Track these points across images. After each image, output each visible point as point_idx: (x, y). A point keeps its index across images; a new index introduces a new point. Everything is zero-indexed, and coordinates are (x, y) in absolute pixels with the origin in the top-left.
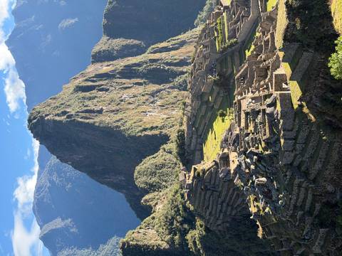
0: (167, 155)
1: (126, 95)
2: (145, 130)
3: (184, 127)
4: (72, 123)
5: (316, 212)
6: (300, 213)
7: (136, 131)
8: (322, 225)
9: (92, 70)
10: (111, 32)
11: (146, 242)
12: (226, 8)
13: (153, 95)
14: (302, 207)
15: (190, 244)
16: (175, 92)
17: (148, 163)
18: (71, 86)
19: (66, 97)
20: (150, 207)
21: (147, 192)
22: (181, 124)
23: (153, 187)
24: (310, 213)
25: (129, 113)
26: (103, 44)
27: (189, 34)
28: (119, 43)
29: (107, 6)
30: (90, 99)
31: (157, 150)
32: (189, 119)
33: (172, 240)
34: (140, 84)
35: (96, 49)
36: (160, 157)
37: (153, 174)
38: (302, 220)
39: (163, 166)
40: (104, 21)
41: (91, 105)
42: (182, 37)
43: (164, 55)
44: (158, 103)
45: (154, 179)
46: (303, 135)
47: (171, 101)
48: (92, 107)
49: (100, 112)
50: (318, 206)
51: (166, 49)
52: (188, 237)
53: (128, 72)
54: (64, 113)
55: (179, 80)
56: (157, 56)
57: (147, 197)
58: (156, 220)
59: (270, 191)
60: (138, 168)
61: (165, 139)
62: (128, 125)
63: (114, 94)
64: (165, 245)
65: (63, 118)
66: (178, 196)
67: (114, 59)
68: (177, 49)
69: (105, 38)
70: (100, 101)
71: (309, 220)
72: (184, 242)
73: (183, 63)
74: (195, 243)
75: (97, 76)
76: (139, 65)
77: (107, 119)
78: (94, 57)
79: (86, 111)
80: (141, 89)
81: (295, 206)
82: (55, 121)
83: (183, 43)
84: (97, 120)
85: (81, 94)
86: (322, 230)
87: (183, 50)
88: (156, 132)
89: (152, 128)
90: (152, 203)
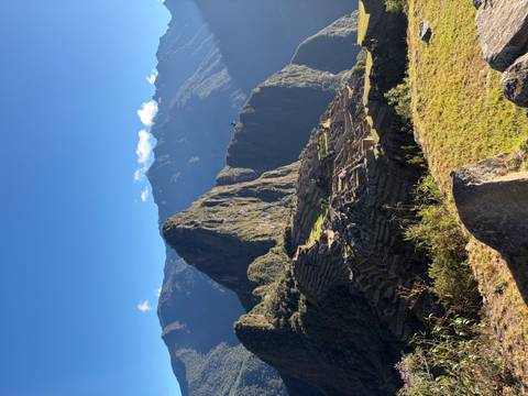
0: (275, 256)
1: (242, 210)
2: (257, 236)
3: (291, 225)
4: (198, 230)
5: (392, 244)
6: (380, 245)
7: (250, 238)
8: (396, 253)
9: (215, 191)
10: (232, 163)
11: (256, 324)
12: (327, 129)
13: (264, 210)
14: (382, 241)
15: (293, 324)
16: (282, 209)
17: (259, 261)
18: (198, 203)
19: (194, 211)
20: (260, 297)
21: (258, 286)
22: (289, 223)
23: (263, 281)
24: (388, 245)
25: (244, 224)
26: (226, 172)
27: (294, 165)
28: (237, 171)
29: (231, 143)
30: (214, 212)
31: (267, 252)
32: (295, 217)
33: (278, 322)
34: (254, 202)
35: (220, 175)
36: (269, 257)
37: (263, 270)
38: (382, 251)
39: (272, 264)
40: (227, 154)
41: (214, 217)
42: (289, 167)
43: (274, 180)
44: (269, 217)
45: (264, 275)
46: (382, 180)
47: (280, 215)
48: (215, 219)
49: (221, 222)
50: (393, 239)
51: (276, 176)
52: (292, 318)
53: (245, 193)
54: (192, 223)
55: (286, 199)
56: (269, 180)
57: (257, 289)
58: (265, 307)
59: (359, 232)
60: (251, 266)
61: (274, 243)
62: (243, 232)
63: (234, 209)
64: (272, 326)
65: (191, 227)
66: (284, 285)
67: (234, 183)
68: (283, 175)
69: (227, 167)
70: (222, 214)
71: (386, 250)
72: (287, 324)
73: (289, 186)
74: (297, 322)
75: (220, 195)
76: (254, 187)
77: (227, 228)
78: (218, 181)
79: (210, 222)
80: (255, 206)
81: (377, 241)
82: (185, 229)
83: (289, 172)
84: (218, 228)
85: (207, 208)
86: (396, 256)
87: (289, 176)
88: (267, 238)
89: (263, 235)
90: (262, 294)
